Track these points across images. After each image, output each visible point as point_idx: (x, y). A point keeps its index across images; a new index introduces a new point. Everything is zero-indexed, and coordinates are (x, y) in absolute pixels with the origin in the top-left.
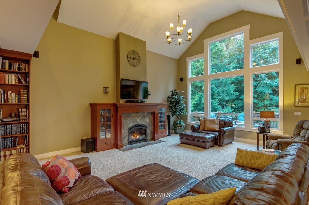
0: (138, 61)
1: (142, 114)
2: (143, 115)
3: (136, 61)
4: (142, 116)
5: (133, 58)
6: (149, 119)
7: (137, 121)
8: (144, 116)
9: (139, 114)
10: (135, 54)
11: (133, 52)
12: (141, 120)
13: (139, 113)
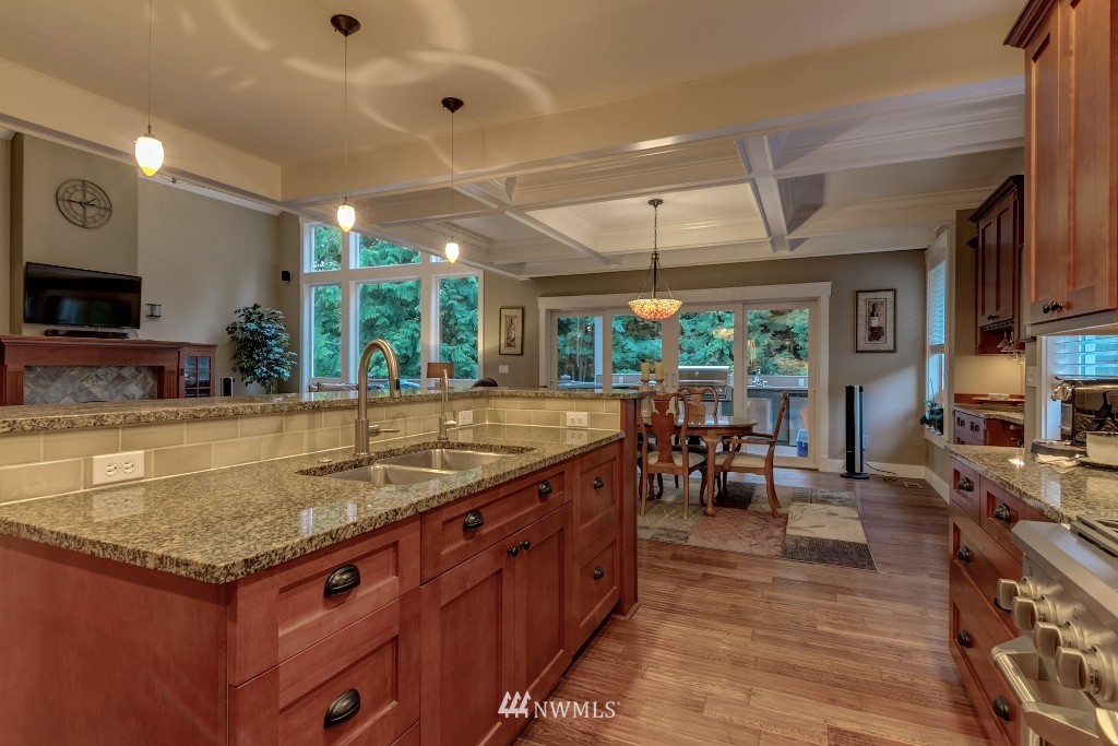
0: (102, 212)
1: (114, 372)
2: (115, 375)
3: (91, 212)
4: (110, 377)
5: (80, 203)
6: (144, 388)
7: (91, 393)
8: (120, 378)
9: (100, 372)
10: (89, 189)
11: (81, 183)
12: (106, 388)
13: (98, 367)
